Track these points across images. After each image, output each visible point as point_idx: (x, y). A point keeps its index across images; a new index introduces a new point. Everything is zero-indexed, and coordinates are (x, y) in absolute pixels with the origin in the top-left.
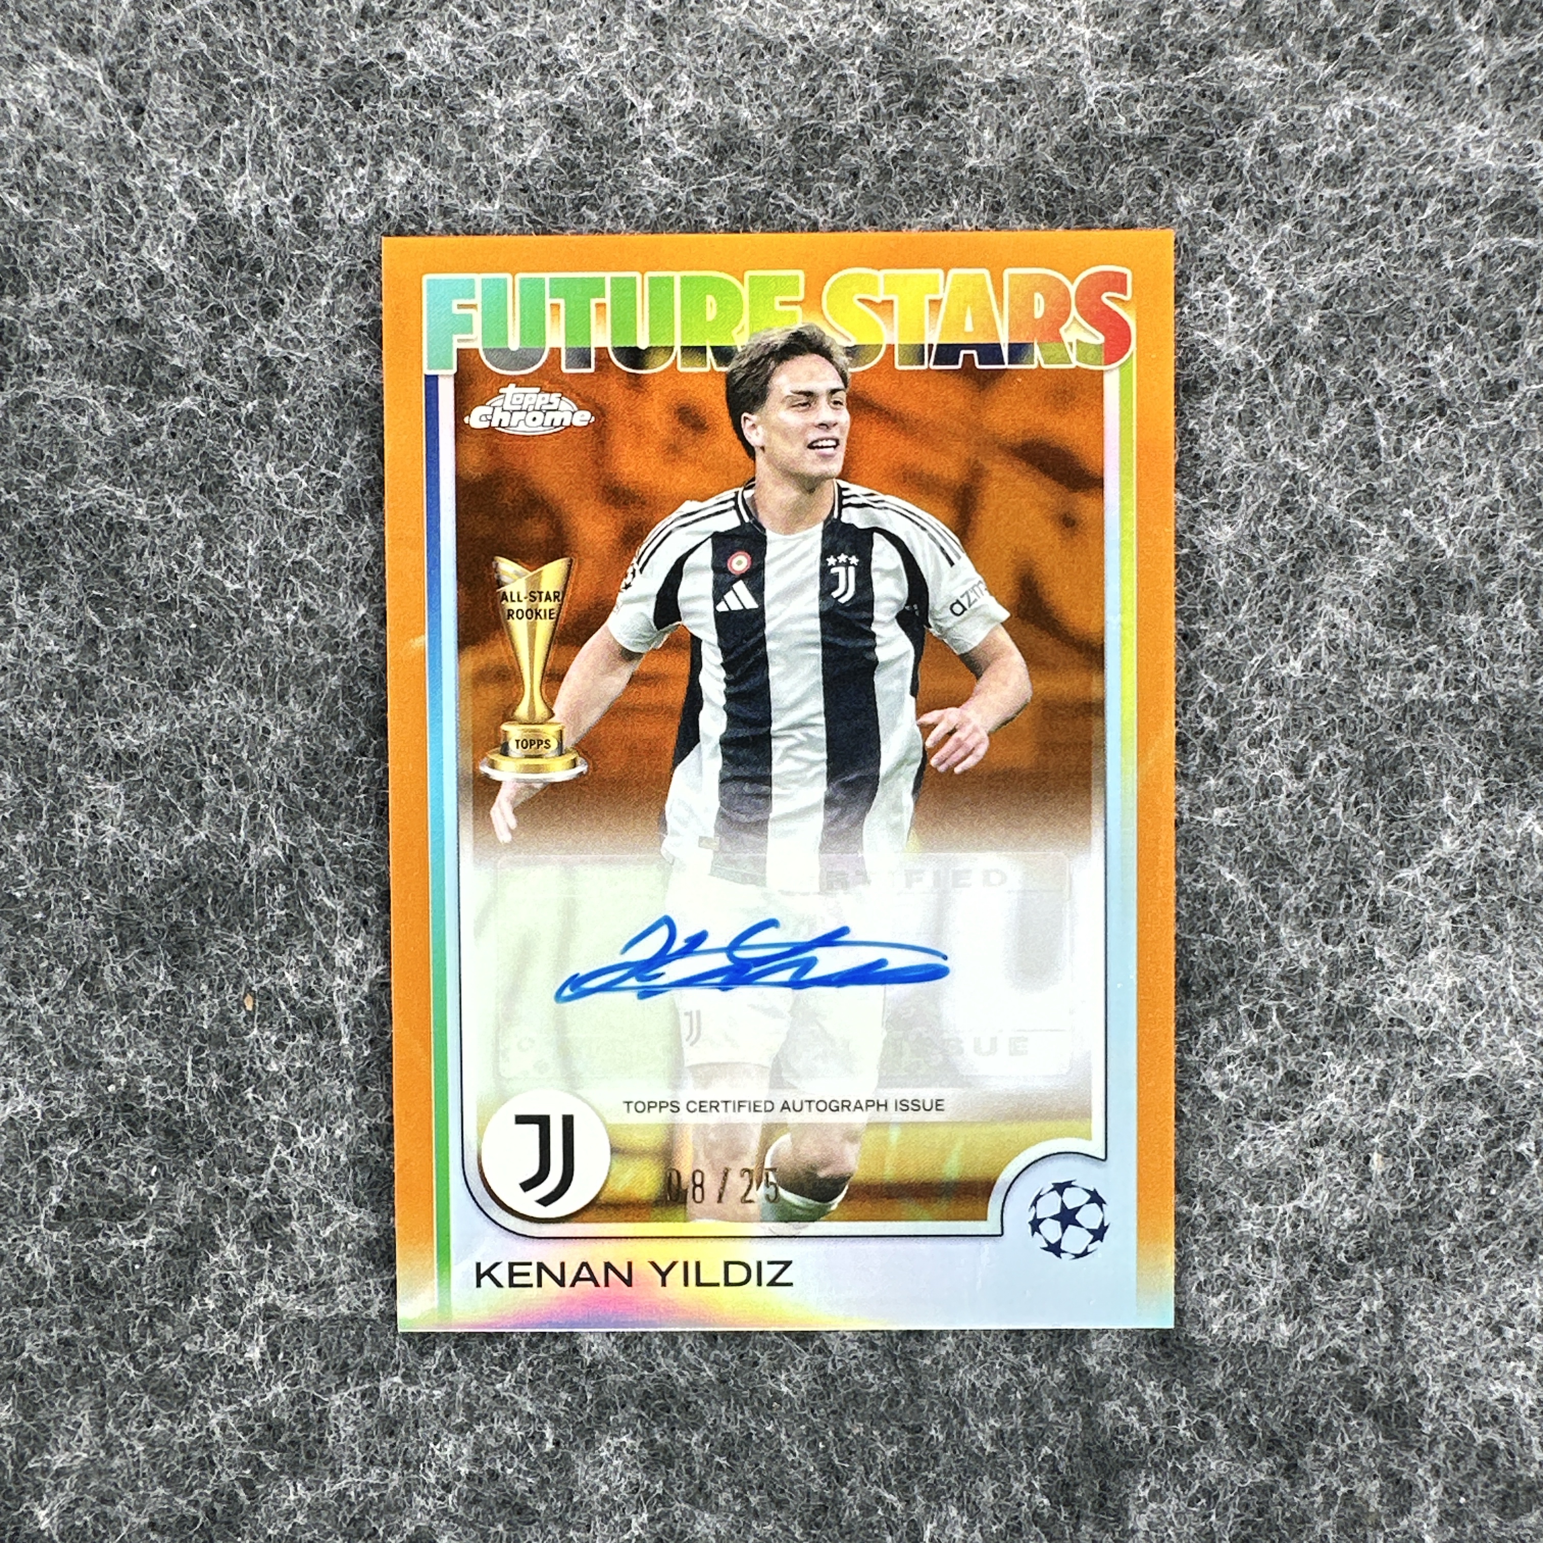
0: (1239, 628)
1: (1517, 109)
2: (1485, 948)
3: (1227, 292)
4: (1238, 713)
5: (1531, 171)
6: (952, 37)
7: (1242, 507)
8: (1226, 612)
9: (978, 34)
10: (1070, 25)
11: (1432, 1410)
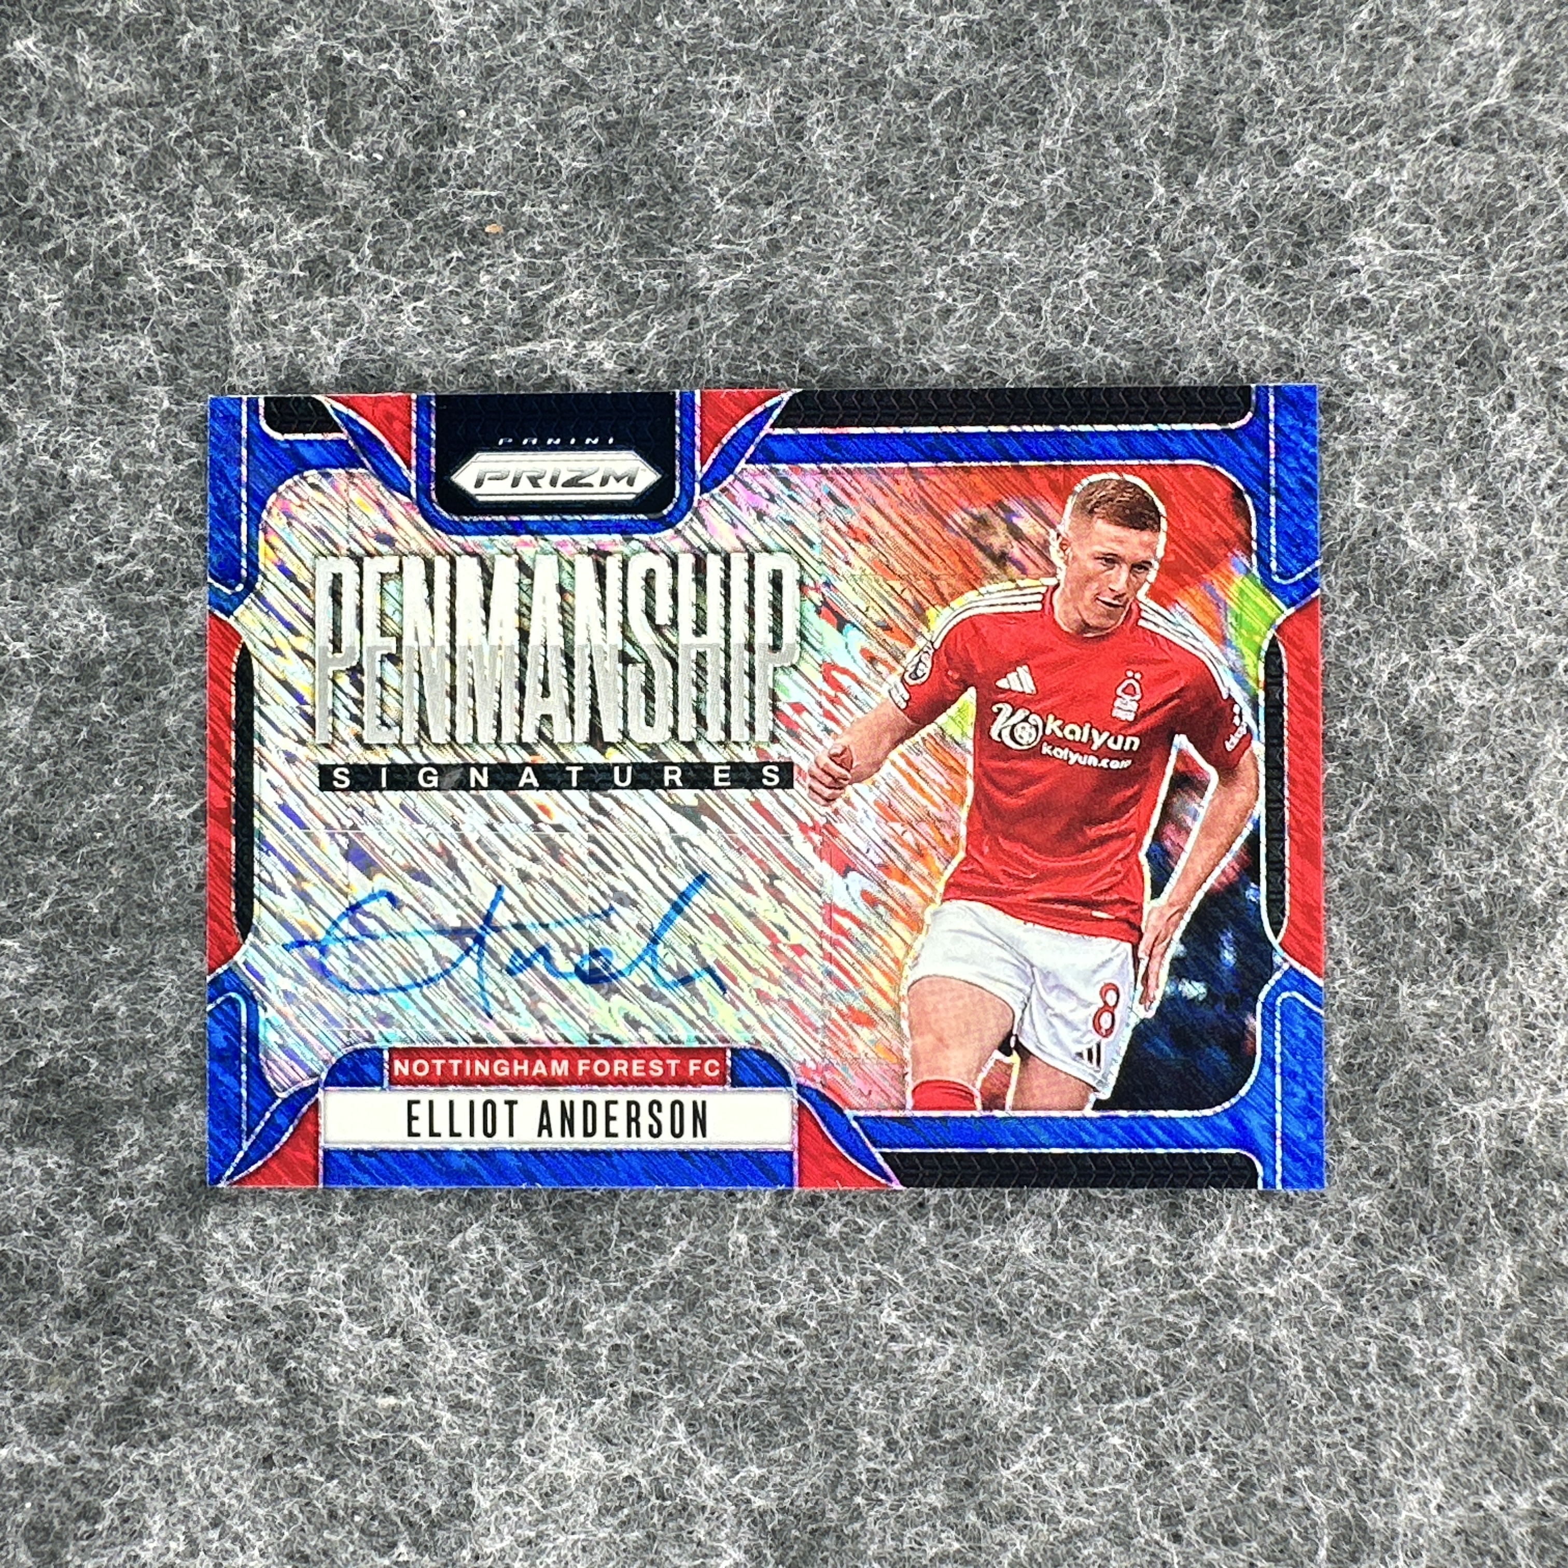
0: (930, 1259)
1: (1458, 1543)
2: (604, 1511)
3: (1272, 1248)
4: (843, 1258)
5: (1394, 1557)
6: (1531, 967)
7: (1053, 1263)
8: (946, 1247)
9: (1534, 994)
10: (1543, 1088)
11: (134, 1455)
